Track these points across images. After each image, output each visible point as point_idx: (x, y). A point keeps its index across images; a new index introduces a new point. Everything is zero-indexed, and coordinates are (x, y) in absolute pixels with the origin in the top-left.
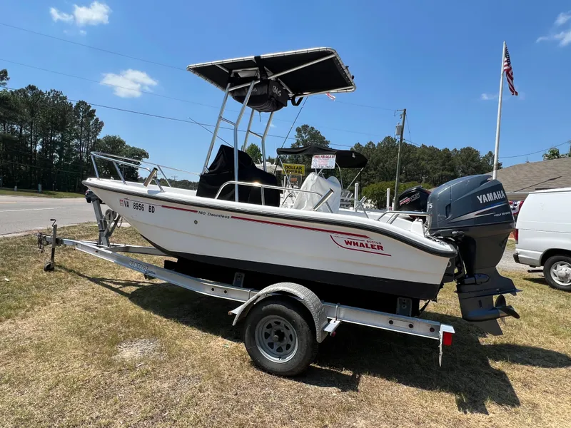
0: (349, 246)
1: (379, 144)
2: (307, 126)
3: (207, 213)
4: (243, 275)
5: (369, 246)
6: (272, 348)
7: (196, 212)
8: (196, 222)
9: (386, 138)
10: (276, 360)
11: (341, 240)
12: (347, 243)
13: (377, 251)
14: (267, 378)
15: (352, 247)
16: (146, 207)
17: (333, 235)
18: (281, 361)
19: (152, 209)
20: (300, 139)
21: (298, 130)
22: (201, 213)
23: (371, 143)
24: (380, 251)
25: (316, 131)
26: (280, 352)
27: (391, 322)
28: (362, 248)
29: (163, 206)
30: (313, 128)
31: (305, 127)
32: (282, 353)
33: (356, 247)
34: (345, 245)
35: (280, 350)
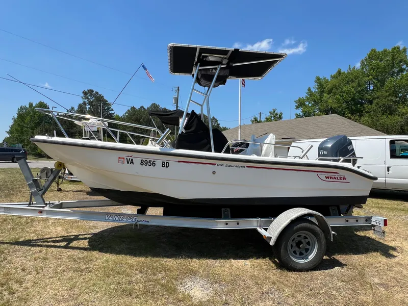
0: (327, 180)
1: (148, 108)
2: (92, 91)
3: (225, 165)
4: (229, 209)
5: (339, 178)
6: (296, 254)
7: (215, 164)
8: (214, 173)
9: (153, 104)
10: (302, 261)
11: (323, 176)
12: (327, 178)
13: (342, 181)
14: (304, 275)
15: (329, 180)
16: (159, 164)
17: (319, 173)
18: (306, 261)
19: (165, 165)
20: (86, 101)
21: (85, 93)
22: (219, 165)
23: (142, 107)
24: (344, 181)
25: (100, 95)
26: (302, 255)
27: (347, 221)
28: (335, 180)
29: (179, 161)
30: (97, 93)
31: (91, 91)
32: (303, 256)
33: (331, 180)
34: (325, 179)
35: (301, 254)
